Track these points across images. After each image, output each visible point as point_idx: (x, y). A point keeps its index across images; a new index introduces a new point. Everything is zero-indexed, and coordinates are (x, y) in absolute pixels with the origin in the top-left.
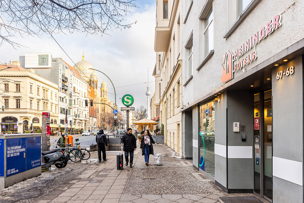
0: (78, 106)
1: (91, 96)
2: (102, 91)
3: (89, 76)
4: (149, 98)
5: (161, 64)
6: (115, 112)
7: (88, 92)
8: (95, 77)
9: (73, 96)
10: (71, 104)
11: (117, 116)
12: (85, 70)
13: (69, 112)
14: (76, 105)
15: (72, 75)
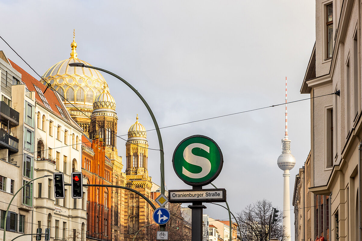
0: (50, 204)
1: (94, 172)
2: (132, 154)
3: (89, 105)
4: (288, 178)
5: (337, 32)
6: (162, 216)
7: (84, 156)
8: (109, 109)
9: (35, 172)
10: (27, 198)
11: (166, 233)
12: (78, 88)
13: (21, 223)
14: (45, 200)
15: (33, 103)
